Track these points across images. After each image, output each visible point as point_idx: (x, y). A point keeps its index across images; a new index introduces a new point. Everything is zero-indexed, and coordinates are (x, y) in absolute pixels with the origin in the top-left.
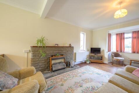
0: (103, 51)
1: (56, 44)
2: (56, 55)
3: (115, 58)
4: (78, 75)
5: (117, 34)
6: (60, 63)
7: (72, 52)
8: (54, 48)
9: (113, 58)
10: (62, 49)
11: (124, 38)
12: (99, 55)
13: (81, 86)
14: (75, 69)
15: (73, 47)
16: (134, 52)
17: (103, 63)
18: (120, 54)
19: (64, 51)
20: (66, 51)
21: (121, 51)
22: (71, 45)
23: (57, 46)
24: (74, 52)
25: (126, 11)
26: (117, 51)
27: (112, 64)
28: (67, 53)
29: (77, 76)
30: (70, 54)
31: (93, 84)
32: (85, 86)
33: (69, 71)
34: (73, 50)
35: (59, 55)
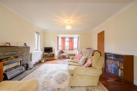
0: (54, 50)
1: (7, 43)
2: (9, 58)
3: (61, 54)
4: (43, 72)
5: (62, 38)
6: (15, 67)
7: (28, 53)
8: (4, 48)
9: (60, 54)
10: (17, 50)
11: (65, 41)
12: (51, 53)
13: (51, 77)
14: (35, 69)
15: (29, 48)
16: (70, 50)
17: (55, 60)
18: (64, 51)
19: (20, 52)
20: (22, 52)
21: (64, 50)
22: (26, 44)
23: (8, 45)
24: (30, 52)
25: (71, 27)
26: (62, 49)
27: (60, 59)
28: (23, 54)
29: (42, 74)
30: (26, 55)
31: (58, 73)
32: (54, 76)
33: (30, 74)
34: (29, 50)
35: (14, 58)
